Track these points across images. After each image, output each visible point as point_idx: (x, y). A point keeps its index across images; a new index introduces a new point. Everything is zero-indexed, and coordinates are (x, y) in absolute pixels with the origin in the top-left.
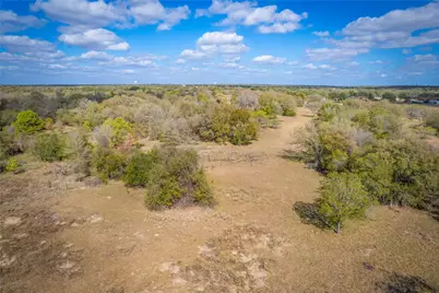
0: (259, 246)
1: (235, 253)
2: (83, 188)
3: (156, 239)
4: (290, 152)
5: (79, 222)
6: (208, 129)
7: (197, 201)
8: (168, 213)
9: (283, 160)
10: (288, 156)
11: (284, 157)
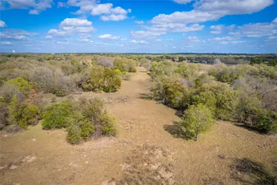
0: (158, 157)
1: (146, 164)
2: (6, 136)
3: (88, 165)
4: (143, 94)
5: (16, 164)
6: (88, 83)
7: (104, 133)
8: (86, 145)
9: (142, 100)
10: (144, 97)
11: (141, 98)
